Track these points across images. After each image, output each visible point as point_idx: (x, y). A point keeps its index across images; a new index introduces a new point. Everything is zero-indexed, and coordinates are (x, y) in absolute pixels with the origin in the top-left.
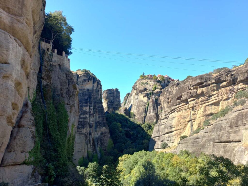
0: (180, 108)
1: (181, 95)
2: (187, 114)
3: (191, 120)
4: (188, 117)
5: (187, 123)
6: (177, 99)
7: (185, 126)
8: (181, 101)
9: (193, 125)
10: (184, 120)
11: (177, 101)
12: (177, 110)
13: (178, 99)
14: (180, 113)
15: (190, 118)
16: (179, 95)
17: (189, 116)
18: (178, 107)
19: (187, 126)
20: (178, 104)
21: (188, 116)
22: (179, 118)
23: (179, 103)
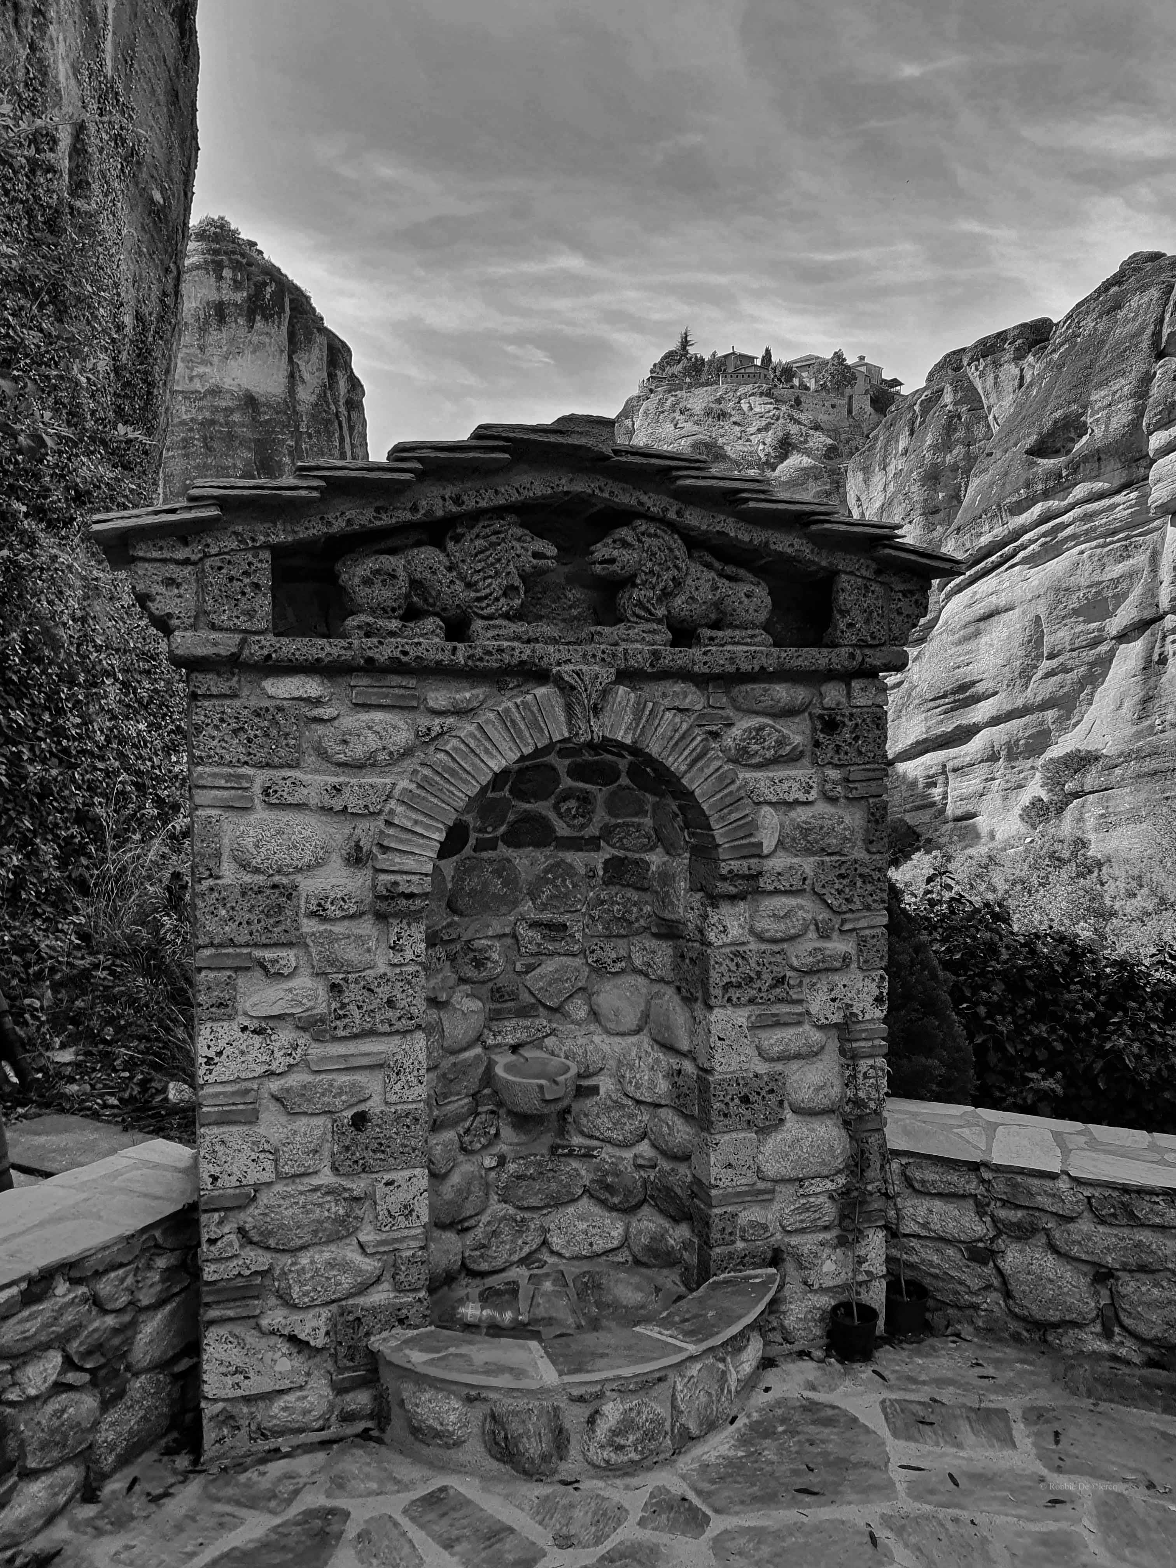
0: (1064, 526)
1: (1074, 407)
2: (1116, 570)
3: (1148, 614)
4: (1125, 595)
5: (1103, 648)
6: (1030, 452)
7: (1082, 682)
8: (1075, 467)
9: (1163, 661)
10: (1081, 627)
11: (1035, 464)
12: (1032, 542)
13: (1039, 450)
14: (1056, 566)
15: (1140, 606)
16: (1057, 415)
17: (1137, 591)
18: (1044, 519)
19: (1104, 675)
20: (1046, 495)
21: (1124, 585)
22: (1042, 611)
23: (1052, 484)
